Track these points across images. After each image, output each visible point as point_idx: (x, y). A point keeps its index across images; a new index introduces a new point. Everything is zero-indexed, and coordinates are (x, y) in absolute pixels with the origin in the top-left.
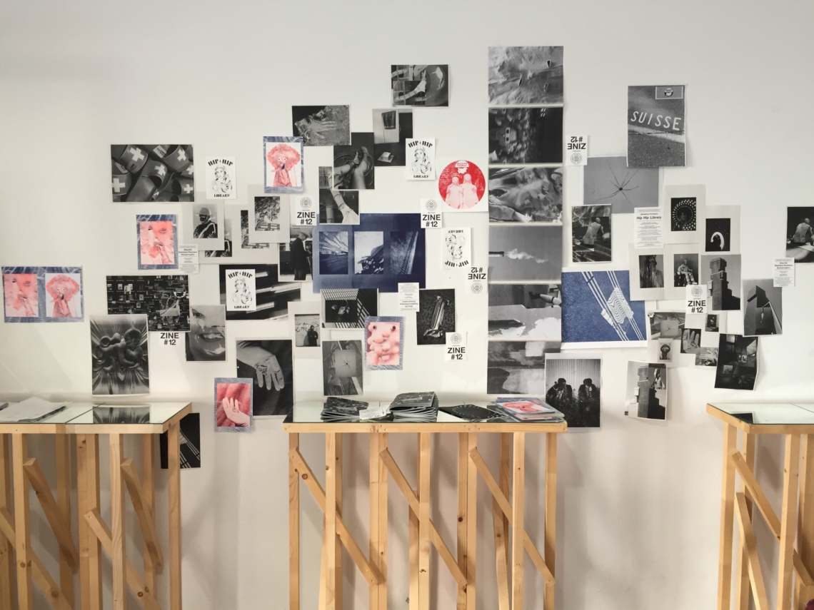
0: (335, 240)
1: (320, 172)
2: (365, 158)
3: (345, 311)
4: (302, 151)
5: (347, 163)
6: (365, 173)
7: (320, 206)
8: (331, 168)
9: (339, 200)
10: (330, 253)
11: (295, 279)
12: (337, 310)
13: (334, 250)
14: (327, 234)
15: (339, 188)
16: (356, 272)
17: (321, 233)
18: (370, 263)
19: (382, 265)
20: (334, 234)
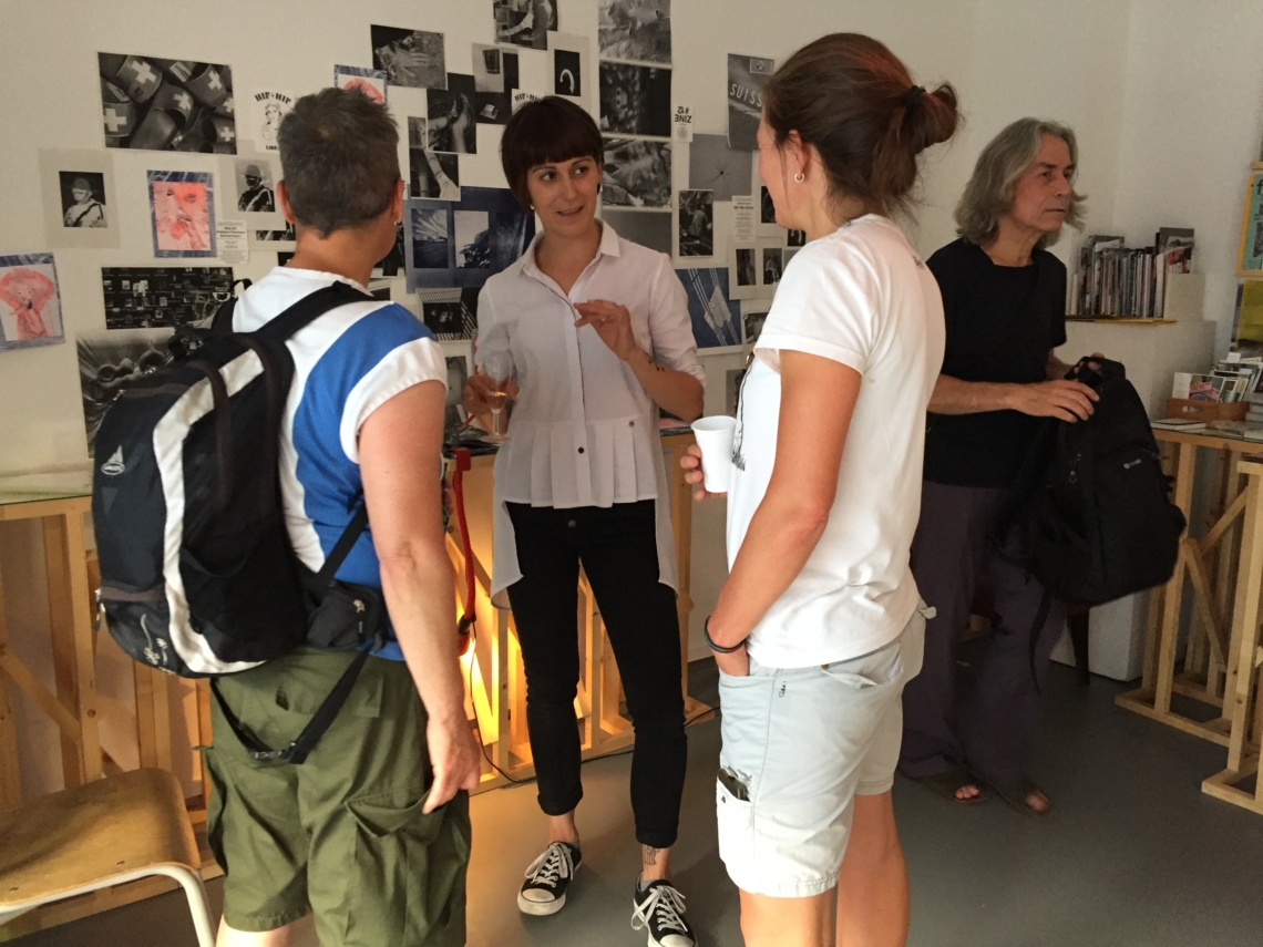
0: (431, 220)
1: (410, 124)
2: (465, 110)
3: (448, 318)
4: (386, 91)
5: (444, 115)
6: (465, 131)
7: (412, 173)
8: (424, 120)
9: (435, 166)
10: (426, 239)
11: (385, 274)
12: (438, 317)
13: (430, 234)
14: (421, 213)
15: (435, 149)
16: (458, 265)
17: (414, 211)
18: (474, 253)
19: (487, 257)
20: (430, 212)
